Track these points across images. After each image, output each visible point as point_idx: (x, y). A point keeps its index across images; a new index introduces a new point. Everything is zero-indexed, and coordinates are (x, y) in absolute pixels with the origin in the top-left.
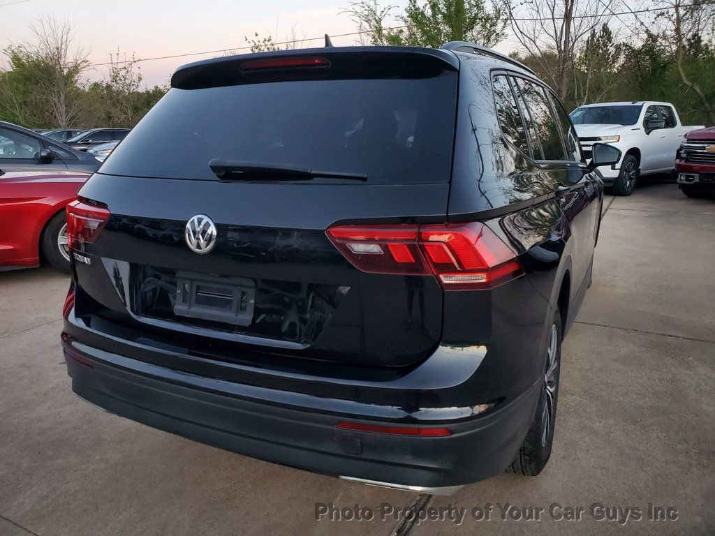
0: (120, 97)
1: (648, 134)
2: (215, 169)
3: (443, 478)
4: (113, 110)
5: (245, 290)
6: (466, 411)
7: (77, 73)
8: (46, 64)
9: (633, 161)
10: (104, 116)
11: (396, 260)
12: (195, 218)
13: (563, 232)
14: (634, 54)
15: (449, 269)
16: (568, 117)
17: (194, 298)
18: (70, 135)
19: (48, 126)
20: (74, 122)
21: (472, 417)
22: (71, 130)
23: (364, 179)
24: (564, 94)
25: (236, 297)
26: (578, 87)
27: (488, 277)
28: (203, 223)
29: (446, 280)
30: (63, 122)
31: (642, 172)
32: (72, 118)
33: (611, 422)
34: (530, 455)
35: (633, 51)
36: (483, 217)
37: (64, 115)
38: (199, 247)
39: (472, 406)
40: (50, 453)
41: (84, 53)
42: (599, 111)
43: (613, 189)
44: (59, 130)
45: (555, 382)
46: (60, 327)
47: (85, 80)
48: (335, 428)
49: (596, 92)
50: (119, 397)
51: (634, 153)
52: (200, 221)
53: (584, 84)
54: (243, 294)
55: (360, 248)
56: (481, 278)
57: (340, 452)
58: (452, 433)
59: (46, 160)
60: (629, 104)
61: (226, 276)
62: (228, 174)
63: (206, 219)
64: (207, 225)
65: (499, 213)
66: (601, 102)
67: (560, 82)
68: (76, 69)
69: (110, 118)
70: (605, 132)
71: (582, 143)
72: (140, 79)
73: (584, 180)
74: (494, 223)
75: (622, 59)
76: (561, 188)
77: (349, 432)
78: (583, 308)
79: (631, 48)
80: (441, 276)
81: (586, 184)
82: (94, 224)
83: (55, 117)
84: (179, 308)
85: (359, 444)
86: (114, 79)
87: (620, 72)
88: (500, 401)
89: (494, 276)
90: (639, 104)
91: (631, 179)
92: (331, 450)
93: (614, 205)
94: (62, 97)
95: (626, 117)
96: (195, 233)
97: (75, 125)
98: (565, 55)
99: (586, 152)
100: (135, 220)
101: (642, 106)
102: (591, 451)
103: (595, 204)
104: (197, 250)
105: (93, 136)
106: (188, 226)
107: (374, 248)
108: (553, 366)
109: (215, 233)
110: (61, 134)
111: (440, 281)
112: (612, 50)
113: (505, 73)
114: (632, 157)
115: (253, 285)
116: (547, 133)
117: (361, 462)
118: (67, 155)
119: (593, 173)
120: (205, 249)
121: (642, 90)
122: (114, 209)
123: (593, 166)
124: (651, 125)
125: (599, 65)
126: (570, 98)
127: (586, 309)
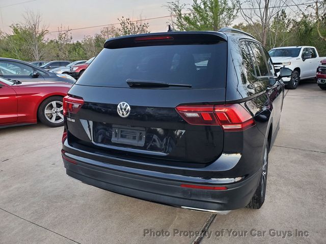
0: (63, 47)
1: (304, 61)
2: (128, 83)
3: (223, 207)
4: (60, 53)
5: (141, 132)
6: (232, 180)
7: (43, 36)
8: (29, 32)
9: (297, 73)
10: (55, 55)
11: (205, 119)
12: (121, 103)
13: (269, 106)
14: (297, 24)
15: (226, 123)
16: (268, 54)
17: (120, 136)
18: (41, 64)
19: (30, 60)
20: (41, 58)
21: (235, 182)
22: (41, 62)
23: (190, 87)
24: (265, 43)
25: (138, 135)
26: (271, 39)
27: (242, 126)
28: (125, 105)
29: (225, 127)
30: (37, 59)
31: (301, 78)
32: (41, 56)
33: (290, 187)
34: (256, 200)
35: (297, 23)
36: (239, 102)
37: (38, 55)
38: (123, 115)
39: (235, 178)
40: (54, 200)
41: (46, 27)
42: (281, 51)
43: (288, 86)
44: (35, 62)
45: (266, 171)
46: (61, 147)
47: (46, 38)
48: (179, 187)
49: (279, 41)
50: (88, 176)
51: (298, 69)
52: (123, 104)
53: (274, 38)
54: (141, 133)
55: (189, 115)
56: (239, 126)
57: (182, 197)
58: (228, 189)
59: (36, 76)
60: (295, 47)
61: (134, 126)
62: (134, 85)
63: (126, 104)
64: (127, 106)
65: (244, 100)
66: (282, 46)
67: (263, 38)
68: (42, 34)
69: (58, 56)
70: (284, 60)
71: (275, 65)
72: (71, 38)
73: (277, 84)
74: (243, 104)
75: (291, 26)
76: (268, 88)
77: (186, 188)
78: (276, 140)
79: (295, 21)
80: (223, 126)
81: (278, 86)
82: (76, 106)
83: (34, 56)
84: (114, 140)
85: (190, 193)
86: (60, 38)
87: (290, 32)
88: (247, 176)
89: (244, 125)
90: (300, 47)
91: (296, 81)
92: (179, 196)
93: (288, 94)
94: (37, 47)
95: (293, 54)
96: (121, 109)
97: (43, 59)
98: (265, 25)
99: (276, 69)
100: (95, 104)
101: (301, 49)
102: (282, 199)
103: (281, 93)
104: (122, 116)
105: (52, 64)
106: (119, 106)
107: (195, 115)
108: (265, 164)
109: (130, 109)
110: (37, 63)
111: (222, 128)
112: (286, 22)
113: (244, 40)
114: (296, 72)
115: (145, 129)
116: (259, 61)
117: (190, 201)
118: (44, 74)
119: (280, 80)
120: (126, 116)
121: (301, 40)
122: (86, 100)
123: (280, 77)
124: (305, 57)
125: (280, 29)
126: (268, 44)
127: (278, 140)
